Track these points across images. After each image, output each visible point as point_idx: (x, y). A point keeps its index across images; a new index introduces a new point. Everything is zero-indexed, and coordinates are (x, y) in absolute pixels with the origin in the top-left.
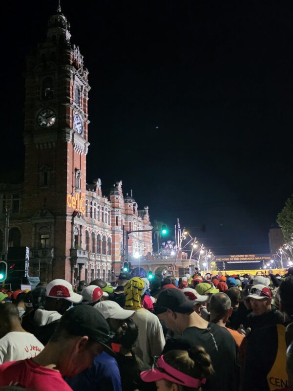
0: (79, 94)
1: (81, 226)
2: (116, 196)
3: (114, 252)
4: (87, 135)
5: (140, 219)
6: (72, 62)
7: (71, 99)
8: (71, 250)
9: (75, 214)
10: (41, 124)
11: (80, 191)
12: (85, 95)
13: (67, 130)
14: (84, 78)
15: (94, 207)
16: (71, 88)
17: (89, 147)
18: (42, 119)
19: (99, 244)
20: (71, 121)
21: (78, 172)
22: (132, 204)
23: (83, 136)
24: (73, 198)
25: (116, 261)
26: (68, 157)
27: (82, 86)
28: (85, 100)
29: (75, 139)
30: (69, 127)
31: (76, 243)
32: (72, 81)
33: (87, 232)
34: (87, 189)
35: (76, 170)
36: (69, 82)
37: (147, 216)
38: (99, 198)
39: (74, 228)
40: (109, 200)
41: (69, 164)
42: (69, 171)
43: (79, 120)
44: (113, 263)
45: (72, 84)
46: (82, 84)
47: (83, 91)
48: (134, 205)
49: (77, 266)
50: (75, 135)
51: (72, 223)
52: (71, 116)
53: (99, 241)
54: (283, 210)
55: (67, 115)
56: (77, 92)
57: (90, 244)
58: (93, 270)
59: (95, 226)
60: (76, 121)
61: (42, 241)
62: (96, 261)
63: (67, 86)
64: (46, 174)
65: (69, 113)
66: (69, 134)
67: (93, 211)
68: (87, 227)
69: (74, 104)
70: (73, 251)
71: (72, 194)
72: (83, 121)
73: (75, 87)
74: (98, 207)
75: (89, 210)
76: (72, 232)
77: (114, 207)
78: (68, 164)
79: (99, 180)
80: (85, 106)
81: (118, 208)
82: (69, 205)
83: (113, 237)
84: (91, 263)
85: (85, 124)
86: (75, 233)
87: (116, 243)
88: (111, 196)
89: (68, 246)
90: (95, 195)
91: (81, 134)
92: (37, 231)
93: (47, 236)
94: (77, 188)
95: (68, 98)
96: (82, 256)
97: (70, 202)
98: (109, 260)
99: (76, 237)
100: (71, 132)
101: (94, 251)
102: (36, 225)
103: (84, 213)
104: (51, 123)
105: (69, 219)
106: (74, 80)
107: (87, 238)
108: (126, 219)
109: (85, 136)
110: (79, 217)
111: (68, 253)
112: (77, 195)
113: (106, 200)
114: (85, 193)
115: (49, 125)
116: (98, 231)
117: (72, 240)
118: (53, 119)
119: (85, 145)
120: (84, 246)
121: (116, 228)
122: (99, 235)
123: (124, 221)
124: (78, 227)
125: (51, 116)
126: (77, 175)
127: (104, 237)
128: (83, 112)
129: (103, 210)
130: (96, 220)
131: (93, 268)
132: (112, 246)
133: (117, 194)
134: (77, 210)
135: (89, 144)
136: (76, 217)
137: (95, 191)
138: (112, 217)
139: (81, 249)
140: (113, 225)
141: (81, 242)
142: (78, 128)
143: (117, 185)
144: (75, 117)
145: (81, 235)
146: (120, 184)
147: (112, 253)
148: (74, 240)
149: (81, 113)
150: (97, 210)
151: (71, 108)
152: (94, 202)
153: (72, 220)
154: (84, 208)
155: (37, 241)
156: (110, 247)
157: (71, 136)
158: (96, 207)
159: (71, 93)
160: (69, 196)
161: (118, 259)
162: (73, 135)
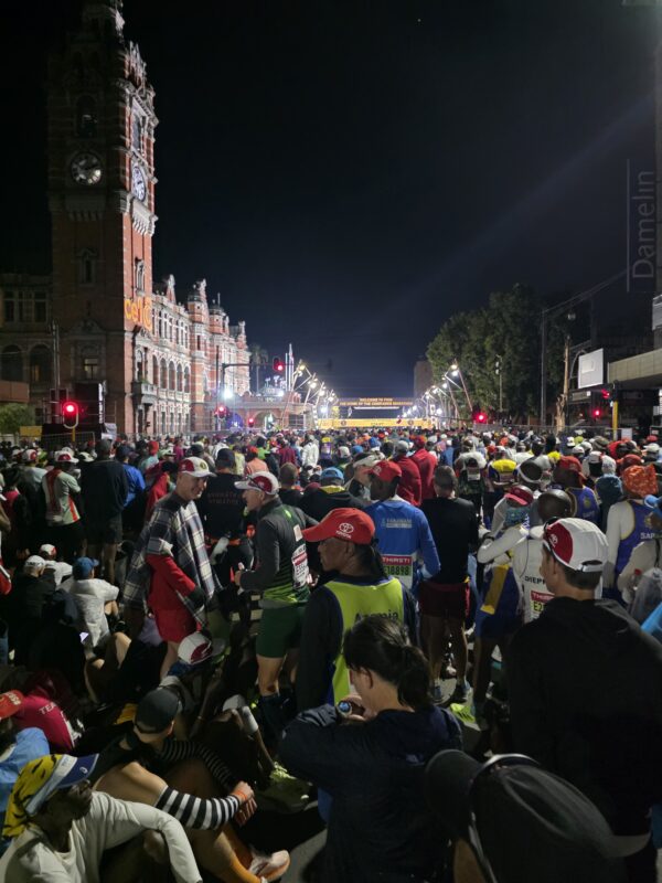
0: (140, 131)
1: (146, 349)
2: (198, 304)
3: (194, 389)
4: (153, 203)
5: (232, 340)
6: (127, 73)
7: (128, 140)
8: (133, 383)
9: (136, 330)
10: (78, 179)
11: (143, 295)
12: (149, 134)
13: (122, 193)
14: (147, 104)
15: (164, 320)
16: (127, 120)
17: (156, 223)
18: (79, 169)
19: (172, 376)
20: (128, 179)
21: (140, 264)
22: (221, 318)
23: (146, 203)
24: (134, 304)
25: (198, 401)
26: (125, 239)
27: (144, 118)
28: (148, 142)
29: (135, 210)
30: (124, 188)
31: (140, 373)
32: (128, 108)
33: (154, 358)
34: (154, 292)
35: (137, 260)
36: (124, 111)
37: (243, 337)
38: (171, 306)
39: (136, 351)
40: (186, 309)
41: (126, 250)
42: (127, 262)
43: (140, 178)
44: (193, 405)
45: (128, 114)
46: (144, 114)
47: (146, 126)
48: (224, 318)
49: (141, 407)
50: (135, 203)
51: (134, 344)
52: (127, 170)
53: (172, 372)
54: (436, 339)
55: (122, 168)
56: (136, 127)
57: (159, 376)
58: (163, 413)
59: (166, 350)
60: (135, 180)
61: (87, 368)
62: (169, 400)
63: (121, 117)
64: (88, 265)
65: (125, 165)
66: (125, 199)
67: (163, 325)
68: (154, 351)
69: (133, 149)
70: (136, 385)
71: (132, 298)
72: (146, 178)
73: (133, 119)
74: (171, 320)
75: (157, 323)
76: (134, 358)
77: (194, 322)
78: (124, 250)
79: (172, 277)
80: (148, 152)
81: (200, 323)
82: (127, 316)
83: (193, 366)
84: (161, 402)
85: (149, 183)
86: (138, 359)
87: (197, 376)
88: (190, 303)
89: (128, 378)
90: (165, 300)
91: (143, 200)
92: (79, 353)
93: (95, 361)
94: (139, 289)
95: (123, 137)
96: (149, 392)
97: (129, 312)
98: (188, 400)
99: (140, 365)
100: (129, 198)
101: (164, 386)
102: (75, 343)
103: (150, 329)
104: (95, 178)
105: (128, 337)
106: (131, 105)
107: (155, 367)
108: (211, 339)
109: (150, 205)
110: (143, 334)
111: (128, 388)
112: (140, 299)
113: (182, 309)
114: (150, 297)
115: (90, 181)
116: (171, 357)
117: (134, 369)
118: (98, 173)
119: (150, 220)
120: (150, 379)
121: (197, 353)
122: (172, 363)
123: (208, 342)
124: (142, 349)
125: (95, 167)
126: (139, 269)
127: (179, 366)
128: (146, 163)
129: (177, 324)
130: (168, 340)
131: (165, 410)
132: (191, 379)
133: (199, 300)
134: (139, 324)
135: (155, 218)
136: (139, 334)
137: (165, 294)
138: (191, 336)
139: (147, 382)
140: (192, 348)
141: (146, 372)
142: (139, 190)
143: (198, 286)
144: (134, 171)
145: (146, 362)
146: (203, 284)
147: (191, 389)
148: (137, 370)
149: (143, 164)
150: (169, 324)
151: (127, 156)
152: (164, 312)
153: (133, 339)
154: (150, 321)
155: (79, 367)
156: (187, 381)
157: (128, 204)
158: (167, 321)
159: (127, 129)
160: (127, 301)
161: (200, 399)
162: (131, 202)
